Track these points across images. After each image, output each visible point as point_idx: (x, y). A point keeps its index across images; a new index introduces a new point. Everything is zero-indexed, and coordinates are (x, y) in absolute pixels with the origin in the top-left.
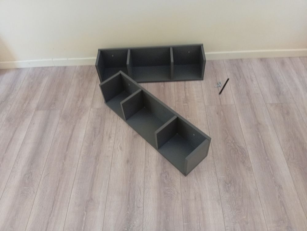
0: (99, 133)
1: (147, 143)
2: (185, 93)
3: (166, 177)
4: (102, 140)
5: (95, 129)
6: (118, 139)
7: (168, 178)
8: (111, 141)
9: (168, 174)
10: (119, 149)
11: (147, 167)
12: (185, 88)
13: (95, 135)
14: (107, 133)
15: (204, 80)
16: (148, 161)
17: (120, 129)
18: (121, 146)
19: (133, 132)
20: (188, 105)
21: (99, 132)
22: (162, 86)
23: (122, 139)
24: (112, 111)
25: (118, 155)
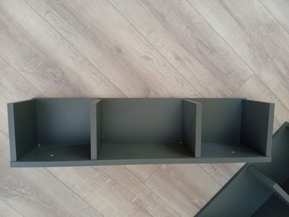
0: (199, 50)
1: (122, 96)
3: (55, 76)
4: (183, 46)
5: (212, 50)
6: (165, 66)
7: (50, 76)
8: (169, 55)
9: (55, 81)
10: (147, 55)
11: (89, 65)
13: (200, 42)
14: (188, 60)
16: (96, 75)
17: (178, 81)
18: (150, 61)
19: (157, 93)
20: (130, 201)
21: (201, 52)
23: (160, 71)
24: (220, 96)
25: (140, 45)
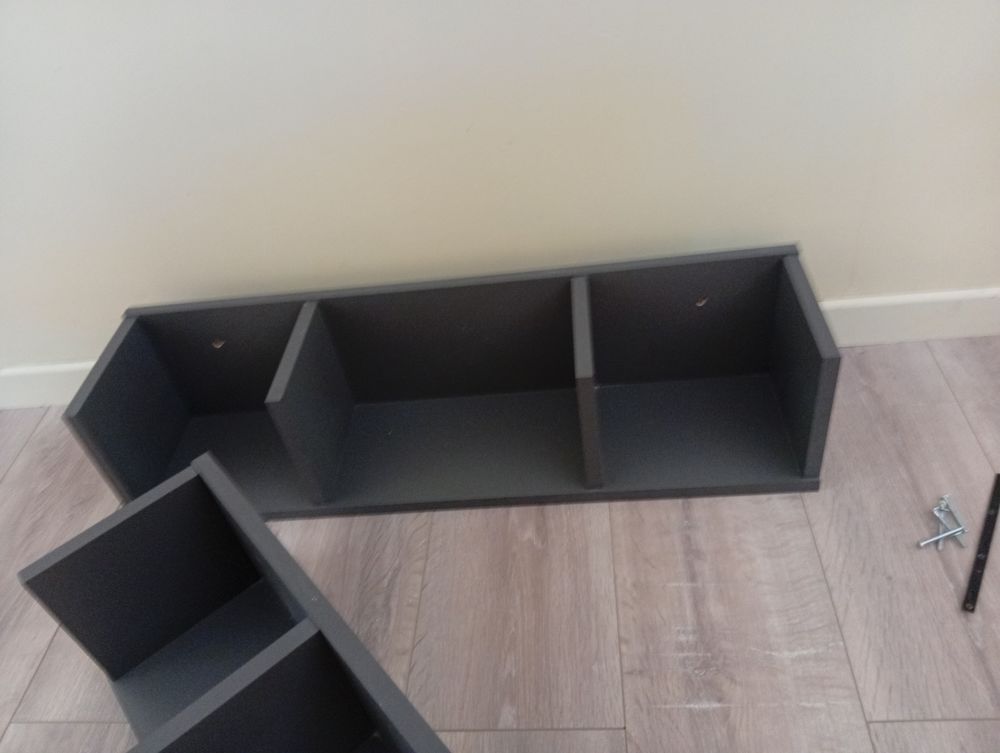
2: (698, 600)
12: (692, 553)
15: (825, 492)
22: (529, 534)
